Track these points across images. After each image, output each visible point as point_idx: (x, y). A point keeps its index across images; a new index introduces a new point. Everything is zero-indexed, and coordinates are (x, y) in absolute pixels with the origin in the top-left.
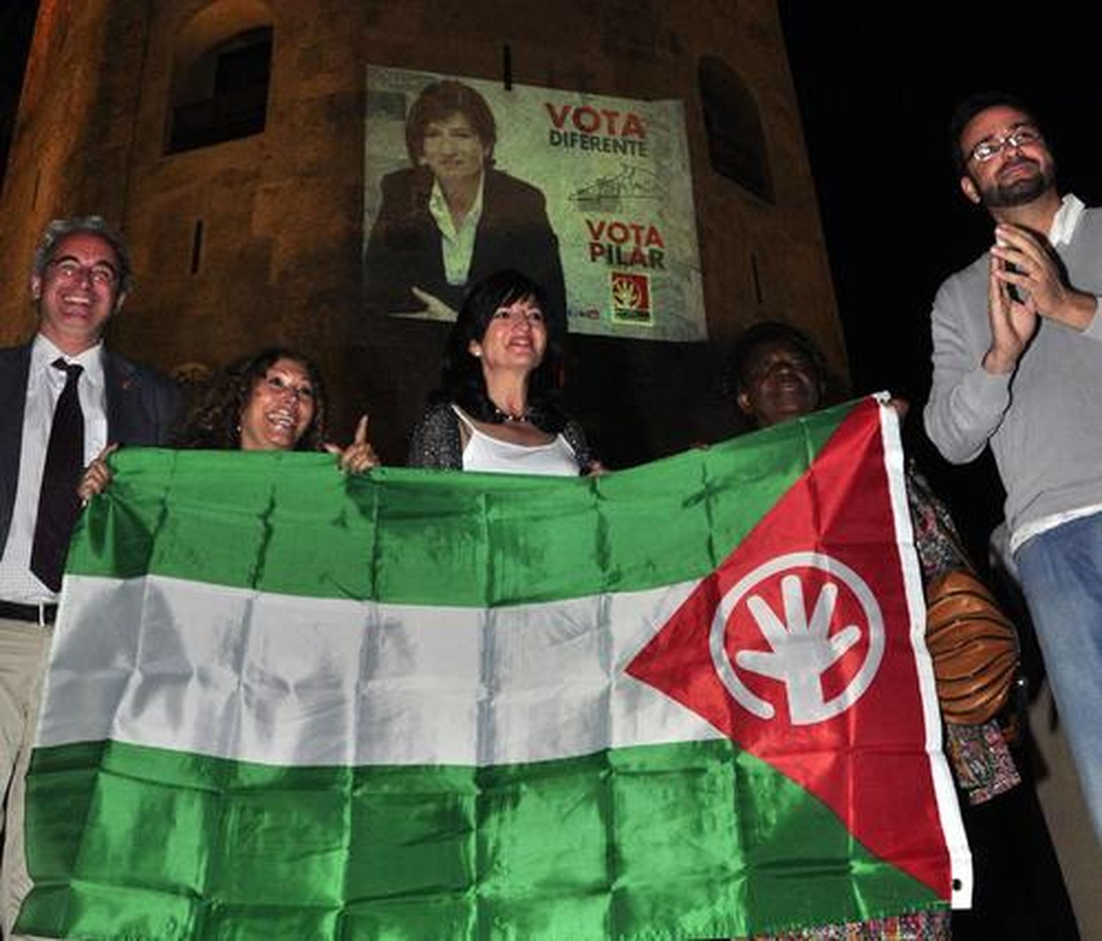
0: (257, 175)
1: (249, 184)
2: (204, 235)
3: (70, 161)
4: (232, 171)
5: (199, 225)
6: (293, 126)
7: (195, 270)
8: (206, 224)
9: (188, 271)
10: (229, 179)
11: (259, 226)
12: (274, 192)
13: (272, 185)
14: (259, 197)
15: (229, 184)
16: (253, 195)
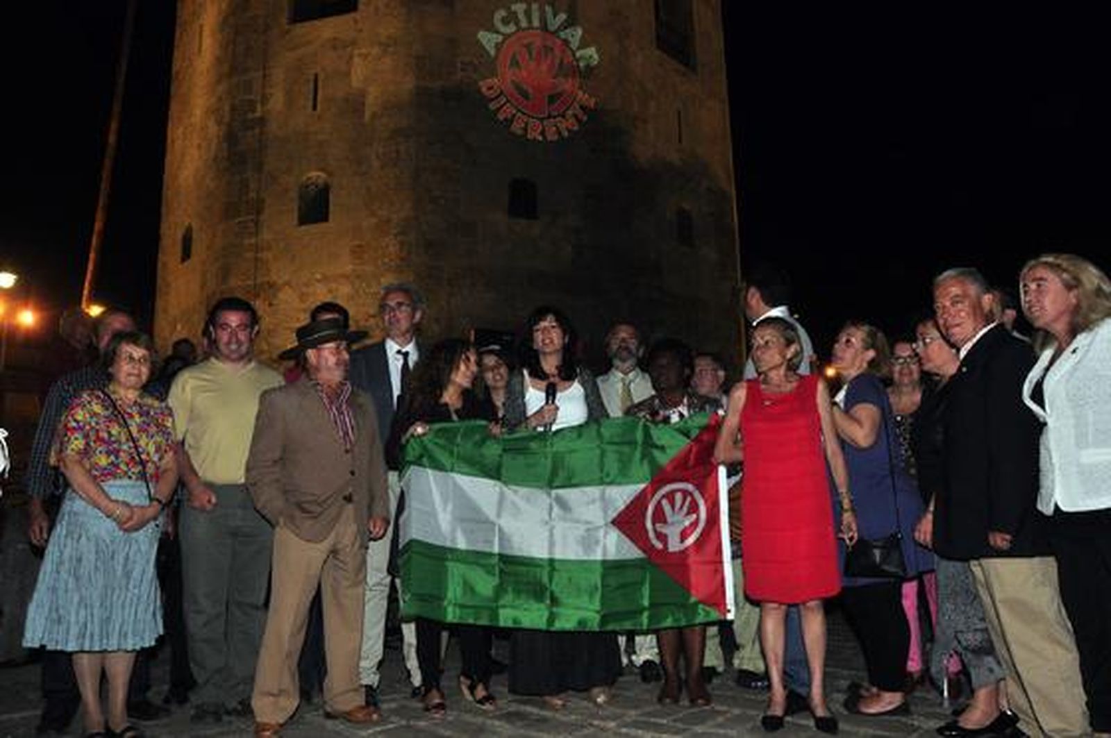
0: (354, 43)
1: (349, 49)
2: (320, 84)
3: (224, 23)
4: (335, 39)
5: (316, 76)
6: (377, 9)
7: (315, 107)
8: (321, 77)
9: (310, 109)
10: (335, 44)
11: (356, 81)
12: (365, 56)
13: (364, 51)
14: (356, 60)
15: (334, 48)
16: (351, 57)
